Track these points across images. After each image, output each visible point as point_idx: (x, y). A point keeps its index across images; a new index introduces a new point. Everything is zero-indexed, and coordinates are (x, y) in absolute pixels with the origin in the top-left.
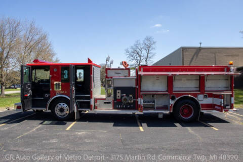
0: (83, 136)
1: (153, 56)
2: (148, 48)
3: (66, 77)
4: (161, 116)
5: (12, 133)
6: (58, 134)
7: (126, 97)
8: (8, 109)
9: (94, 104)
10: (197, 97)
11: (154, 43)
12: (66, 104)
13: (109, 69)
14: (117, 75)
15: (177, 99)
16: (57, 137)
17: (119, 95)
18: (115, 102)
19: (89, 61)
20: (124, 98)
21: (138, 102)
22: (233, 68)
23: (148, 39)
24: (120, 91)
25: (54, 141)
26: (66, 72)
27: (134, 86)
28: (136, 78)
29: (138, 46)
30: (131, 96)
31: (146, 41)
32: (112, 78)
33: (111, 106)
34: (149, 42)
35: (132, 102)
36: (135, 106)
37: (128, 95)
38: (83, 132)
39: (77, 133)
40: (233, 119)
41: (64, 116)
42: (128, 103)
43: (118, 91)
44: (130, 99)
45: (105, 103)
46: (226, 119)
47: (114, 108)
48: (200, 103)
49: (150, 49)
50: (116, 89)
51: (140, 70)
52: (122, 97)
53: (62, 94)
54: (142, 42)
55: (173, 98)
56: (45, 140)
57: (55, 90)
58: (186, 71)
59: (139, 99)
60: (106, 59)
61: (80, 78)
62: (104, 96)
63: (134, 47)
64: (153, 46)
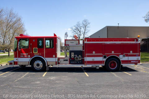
0: (54, 79)
1: (88, 32)
2: (85, 26)
3: (40, 45)
4: (98, 68)
5: (10, 78)
6: (39, 79)
7: (77, 57)
8: (1, 65)
9: (58, 61)
10: (119, 56)
11: (89, 23)
12: (41, 61)
13: (67, 40)
14: (71, 44)
15: (107, 57)
16: (39, 80)
17: (73, 55)
18: (71, 59)
19: (55, 35)
20: (76, 57)
21: (84, 59)
22: (139, 39)
23: (85, 21)
24: (73, 53)
25: (38, 82)
26: (40, 42)
27: (82, 50)
28: (83, 45)
29: (79, 25)
30: (80, 56)
31: (84, 22)
32: (68, 45)
33: (68, 62)
34: (86, 23)
35: (81, 59)
36: (83, 62)
37: (78, 56)
38: (54, 78)
39: (50, 78)
40: (140, 69)
41: (39, 68)
42: (78, 60)
43: (72, 53)
44: (79, 58)
45: (64, 60)
46: (135, 69)
47: (70, 63)
48: (121, 60)
49: (87, 27)
50: (71, 52)
51: (85, 41)
52: (74, 57)
53: (38, 55)
54: (81, 23)
55: (105, 57)
56: (32, 82)
57: (34, 53)
58: (112, 41)
59: (85, 58)
60: (65, 34)
61: (48, 45)
62: (64, 56)
63: (76, 26)
64: (88, 25)
